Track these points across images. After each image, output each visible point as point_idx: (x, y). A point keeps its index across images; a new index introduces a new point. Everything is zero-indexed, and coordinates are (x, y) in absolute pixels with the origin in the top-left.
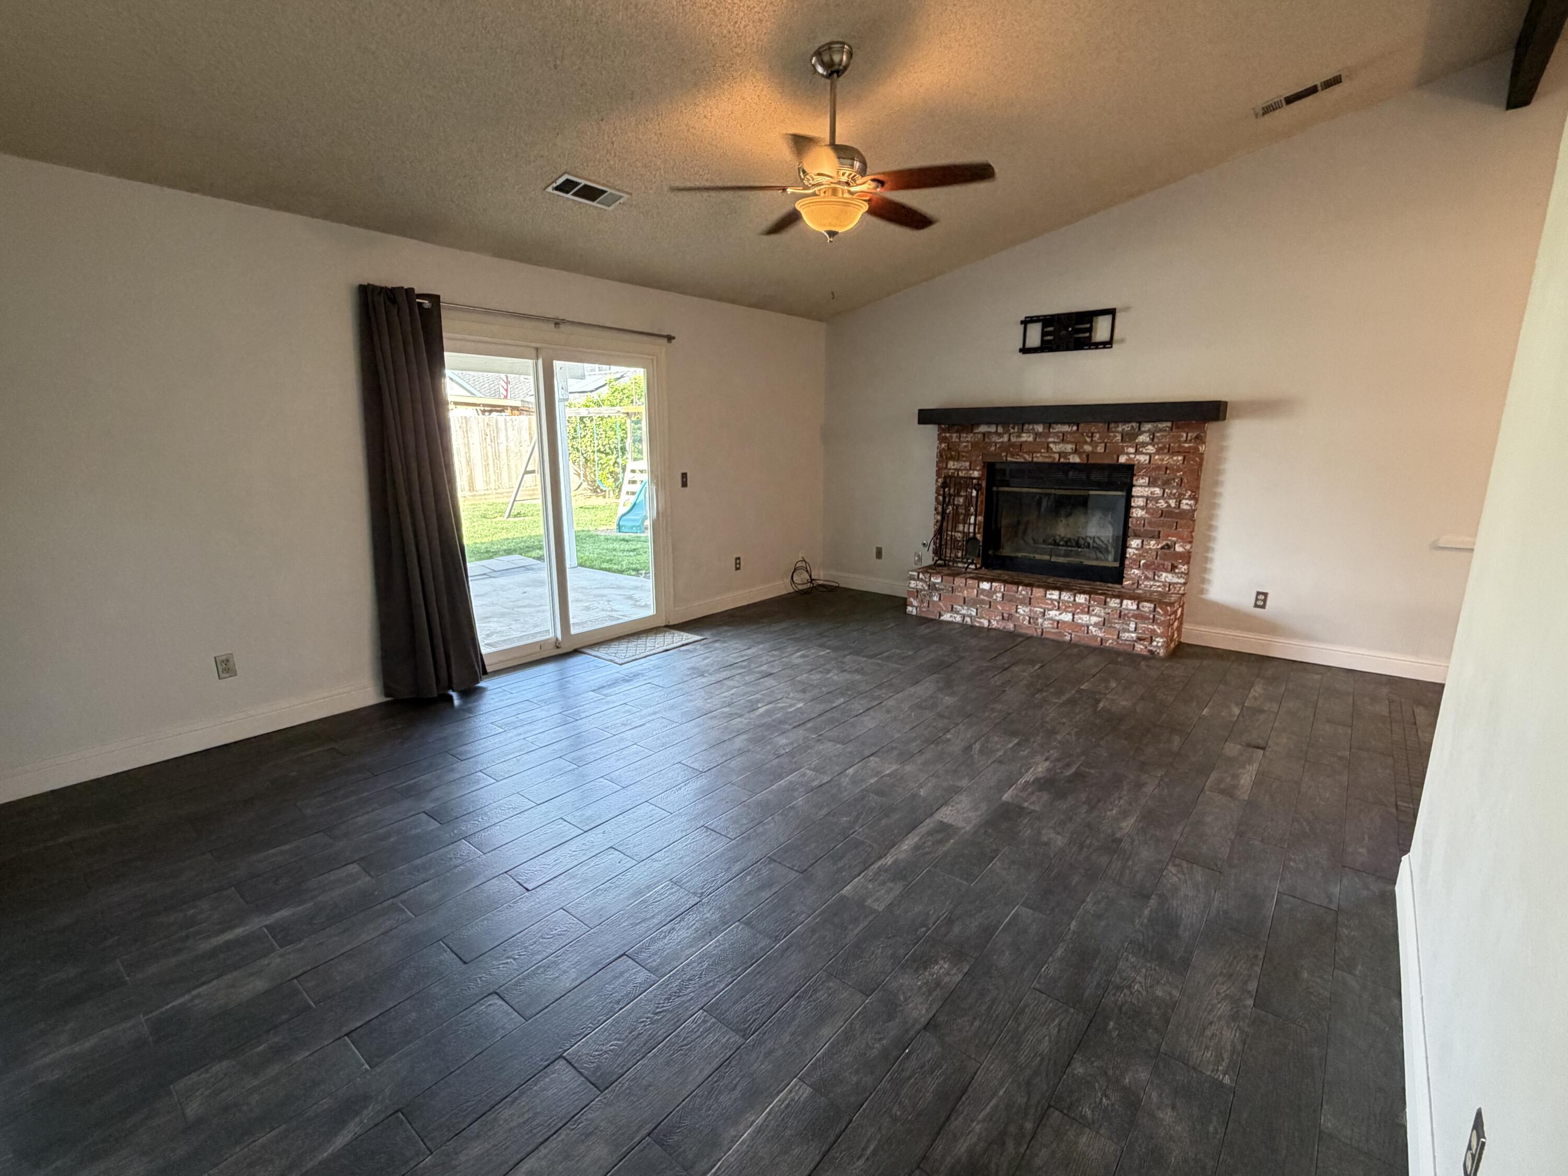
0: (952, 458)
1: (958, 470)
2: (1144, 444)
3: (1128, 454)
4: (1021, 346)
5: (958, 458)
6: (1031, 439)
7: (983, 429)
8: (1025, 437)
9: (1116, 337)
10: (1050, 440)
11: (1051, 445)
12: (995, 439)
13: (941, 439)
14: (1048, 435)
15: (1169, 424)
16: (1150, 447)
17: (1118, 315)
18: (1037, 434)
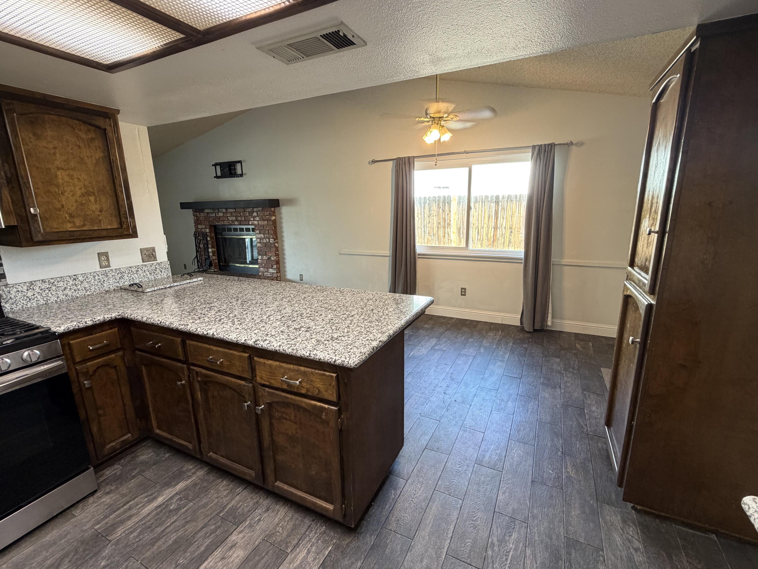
0: (199, 224)
1: (202, 229)
2: (256, 217)
3: (252, 221)
4: (215, 176)
5: (201, 224)
6: (222, 215)
7: (207, 211)
8: (220, 214)
9: (244, 173)
10: (228, 215)
11: (229, 218)
12: (211, 215)
13: (194, 215)
14: (226, 213)
15: (261, 208)
16: (257, 218)
17: (243, 163)
18: (223, 213)
